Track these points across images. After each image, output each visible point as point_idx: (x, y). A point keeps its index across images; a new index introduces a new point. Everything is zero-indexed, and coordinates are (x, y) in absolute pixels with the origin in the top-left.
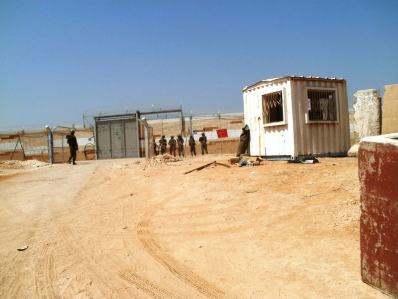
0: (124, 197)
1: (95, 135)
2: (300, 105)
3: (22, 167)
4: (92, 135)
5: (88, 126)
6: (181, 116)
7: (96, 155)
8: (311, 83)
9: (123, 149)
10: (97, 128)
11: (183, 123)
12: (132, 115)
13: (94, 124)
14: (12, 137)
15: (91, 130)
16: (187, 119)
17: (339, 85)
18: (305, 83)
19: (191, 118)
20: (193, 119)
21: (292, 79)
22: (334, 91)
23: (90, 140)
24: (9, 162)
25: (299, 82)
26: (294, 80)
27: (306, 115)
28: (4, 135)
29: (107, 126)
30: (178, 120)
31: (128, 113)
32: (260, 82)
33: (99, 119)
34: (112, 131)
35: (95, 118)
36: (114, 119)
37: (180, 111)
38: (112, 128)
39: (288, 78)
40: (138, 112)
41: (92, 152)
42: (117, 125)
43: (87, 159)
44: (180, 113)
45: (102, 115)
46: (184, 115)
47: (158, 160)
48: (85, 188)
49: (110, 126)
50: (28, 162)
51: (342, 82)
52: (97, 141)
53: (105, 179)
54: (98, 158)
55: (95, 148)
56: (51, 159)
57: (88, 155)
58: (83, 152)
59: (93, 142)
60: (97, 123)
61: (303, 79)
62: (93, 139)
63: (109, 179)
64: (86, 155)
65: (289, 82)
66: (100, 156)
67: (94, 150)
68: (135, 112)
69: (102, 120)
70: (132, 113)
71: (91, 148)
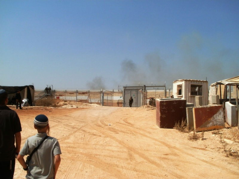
0: (125, 115)
1: (123, 95)
2: (187, 89)
3: (90, 106)
4: (122, 95)
5: (120, 91)
6: (165, 89)
7: (123, 105)
8: (193, 82)
9: (136, 103)
10: (124, 92)
11: (166, 92)
12: (142, 87)
13: (123, 90)
14: (83, 93)
15: (122, 92)
16: (168, 91)
17: (205, 83)
18: (190, 82)
19: (170, 90)
20: (171, 91)
21: (185, 80)
22: (202, 85)
23: (121, 97)
24: (85, 104)
25: (188, 82)
26: (186, 81)
27: (190, 94)
28: (80, 92)
29: (129, 91)
30: (163, 91)
31: (140, 86)
32: (177, 81)
33: (126, 88)
34: (132, 94)
35: (124, 87)
36: (132, 88)
37: (165, 86)
38: (132, 92)
39: (184, 80)
40: (145, 86)
41: (121, 103)
42: (134, 91)
43: (118, 106)
44: (165, 88)
45: (127, 86)
46: (166, 89)
47: (145, 107)
48: (114, 112)
49: (131, 92)
50: (93, 104)
51: (206, 82)
52: (124, 98)
53: (121, 111)
54: (124, 106)
55: (123, 102)
56: (102, 104)
57: (119, 105)
58: (117, 103)
59: (122, 99)
60: (124, 90)
61: (190, 80)
62: (122, 97)
63: (122, 110)
64: (118, 104)
65: (184, 81)
66: (125, 105)
67: (122, 103)
68: (143, 86)
69: (127, 88)
70: (142, 86)
71: (121, 101)
